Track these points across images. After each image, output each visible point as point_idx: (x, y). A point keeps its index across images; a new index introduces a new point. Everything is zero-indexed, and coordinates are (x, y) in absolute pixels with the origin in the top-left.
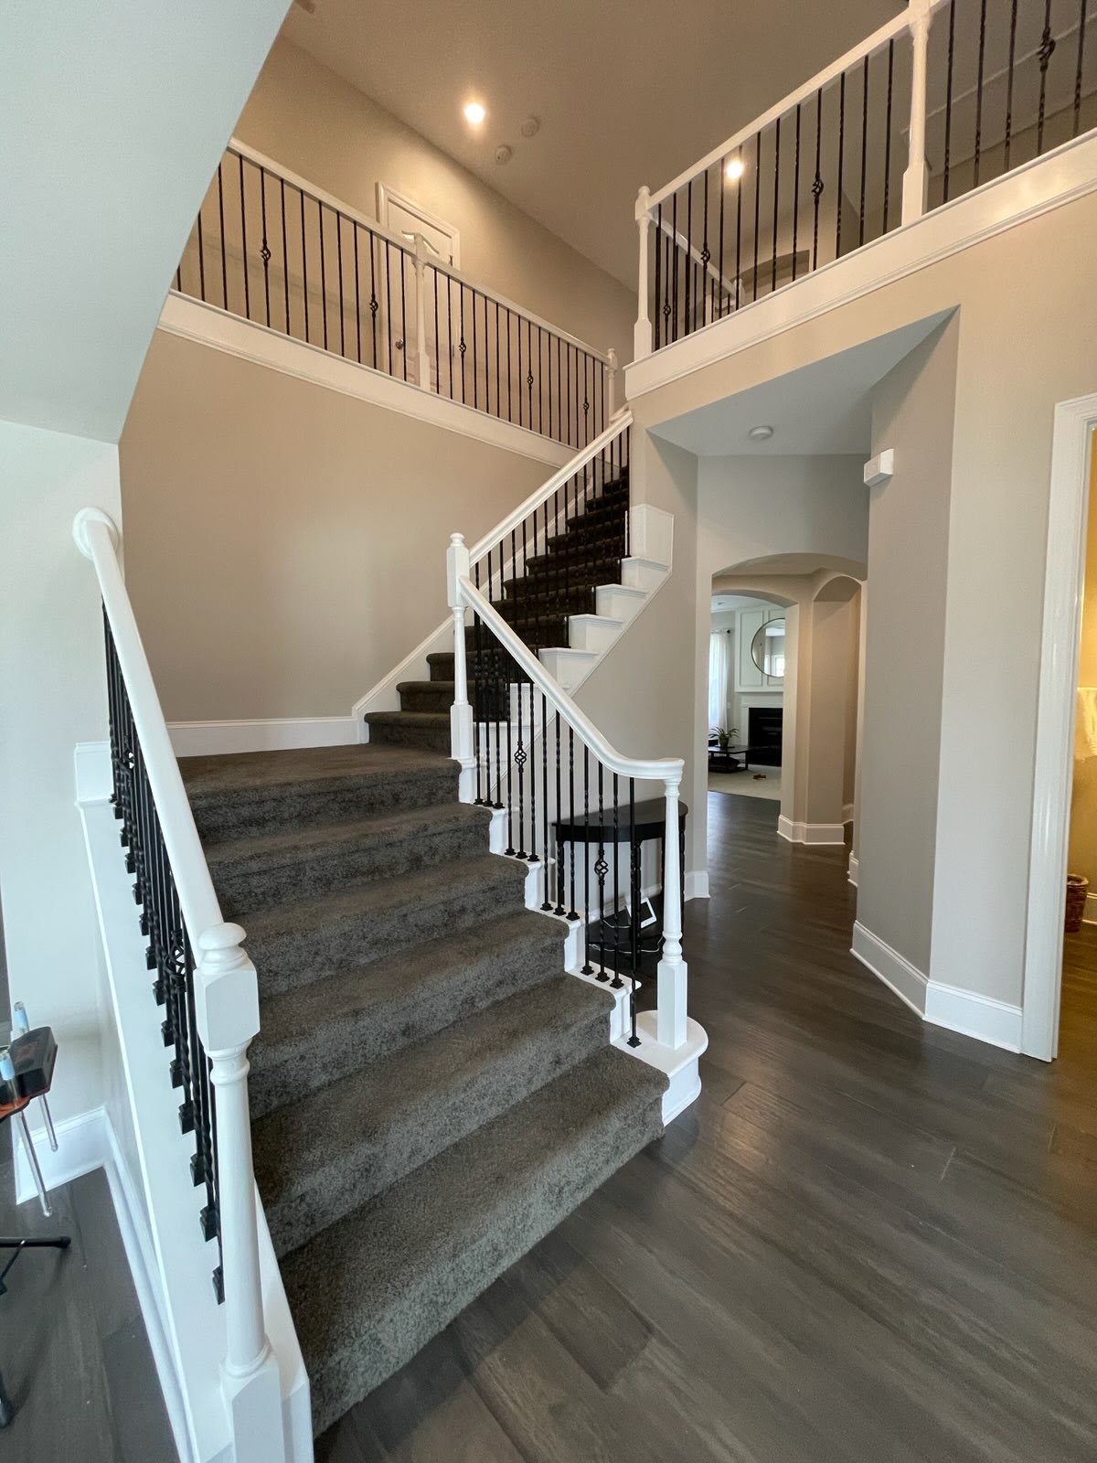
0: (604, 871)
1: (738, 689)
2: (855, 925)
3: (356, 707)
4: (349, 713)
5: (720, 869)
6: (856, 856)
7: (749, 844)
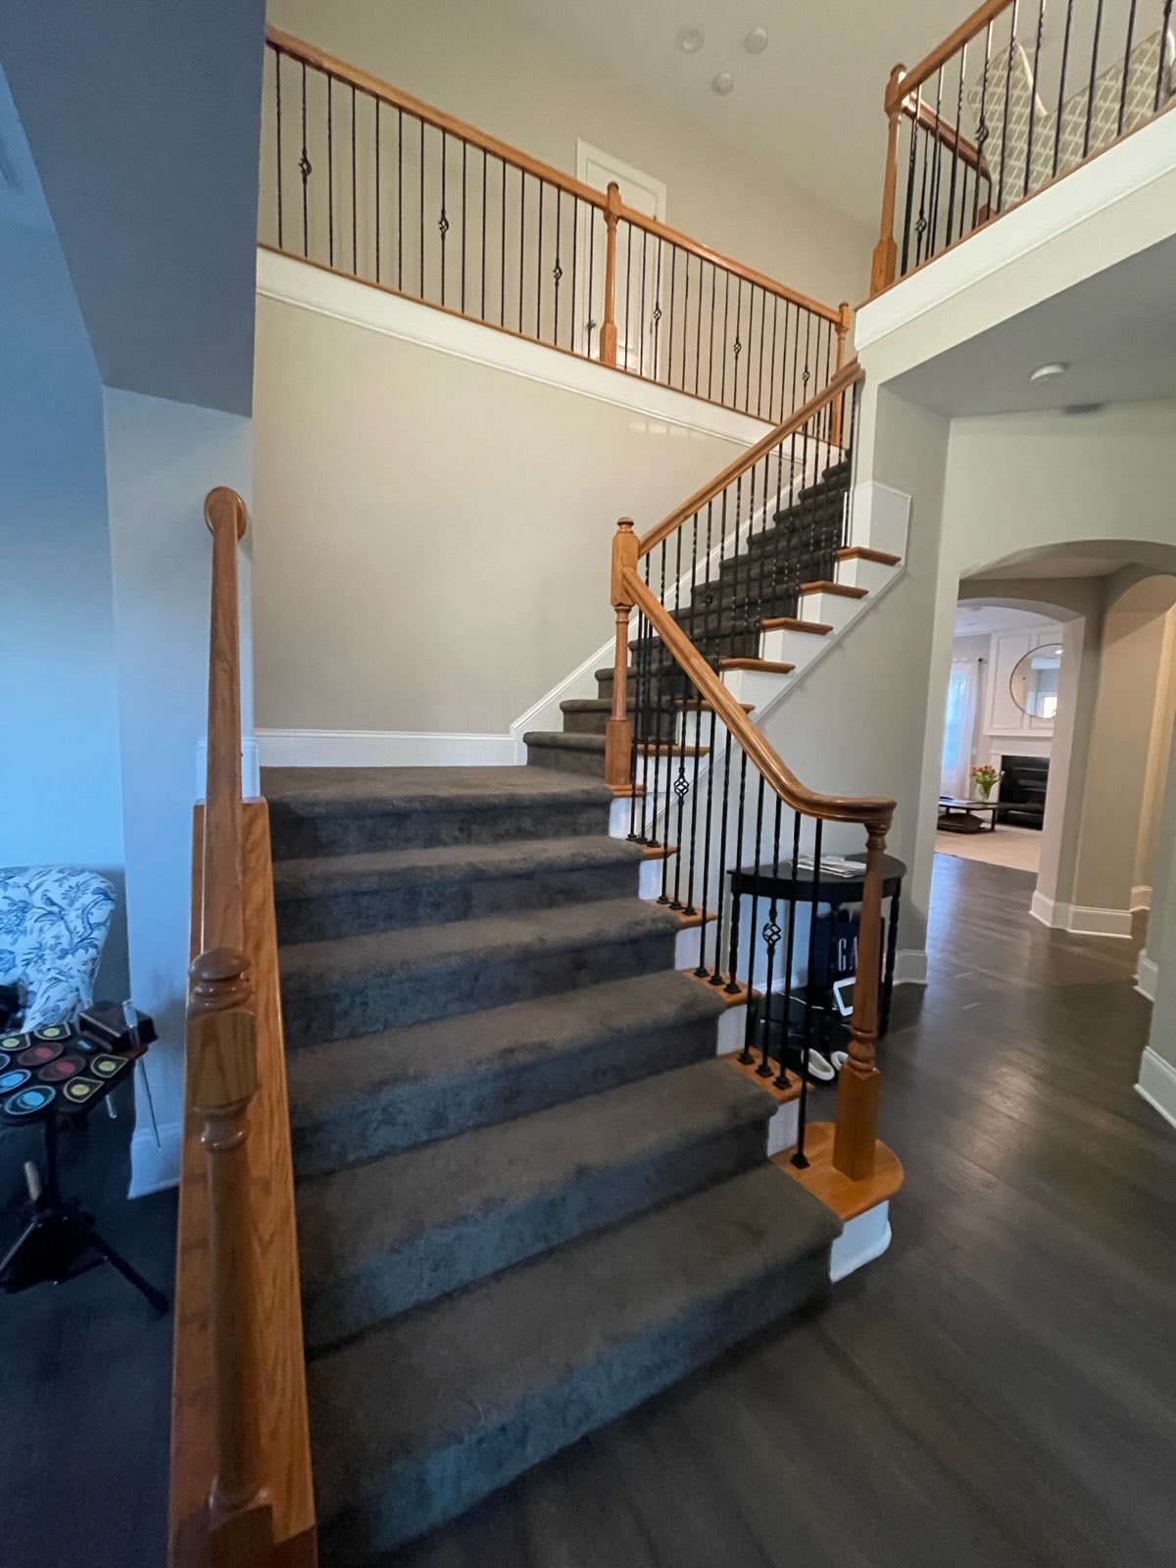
0: (775, 937)
1: (987, 731)
2: (1145, 1053)
3: (515, 725)
4: (507, 731)
5: (943, 950)
6: (1150, 957)
7: (991, 924)
